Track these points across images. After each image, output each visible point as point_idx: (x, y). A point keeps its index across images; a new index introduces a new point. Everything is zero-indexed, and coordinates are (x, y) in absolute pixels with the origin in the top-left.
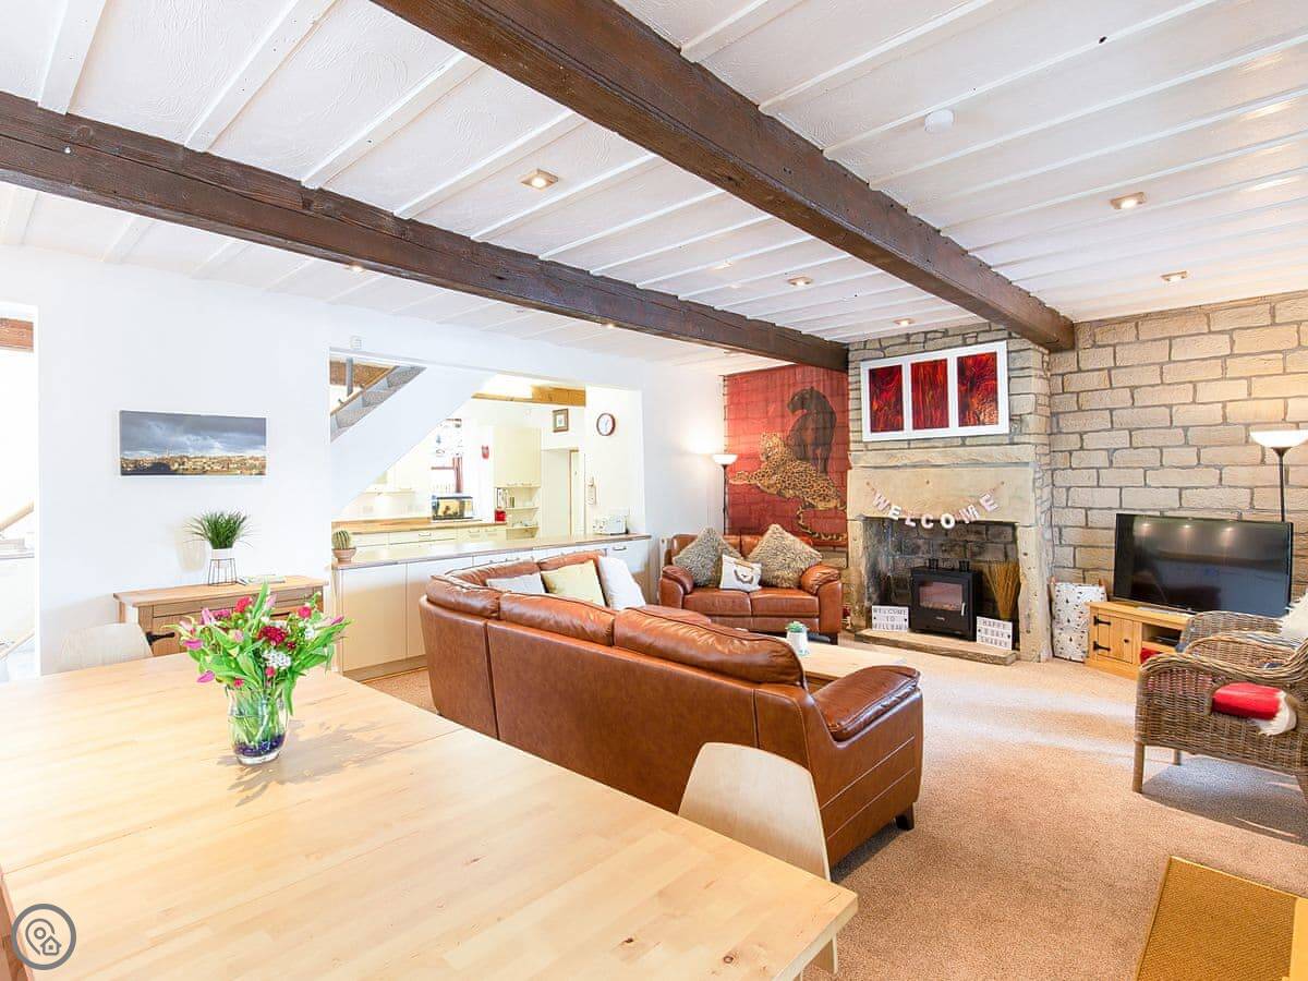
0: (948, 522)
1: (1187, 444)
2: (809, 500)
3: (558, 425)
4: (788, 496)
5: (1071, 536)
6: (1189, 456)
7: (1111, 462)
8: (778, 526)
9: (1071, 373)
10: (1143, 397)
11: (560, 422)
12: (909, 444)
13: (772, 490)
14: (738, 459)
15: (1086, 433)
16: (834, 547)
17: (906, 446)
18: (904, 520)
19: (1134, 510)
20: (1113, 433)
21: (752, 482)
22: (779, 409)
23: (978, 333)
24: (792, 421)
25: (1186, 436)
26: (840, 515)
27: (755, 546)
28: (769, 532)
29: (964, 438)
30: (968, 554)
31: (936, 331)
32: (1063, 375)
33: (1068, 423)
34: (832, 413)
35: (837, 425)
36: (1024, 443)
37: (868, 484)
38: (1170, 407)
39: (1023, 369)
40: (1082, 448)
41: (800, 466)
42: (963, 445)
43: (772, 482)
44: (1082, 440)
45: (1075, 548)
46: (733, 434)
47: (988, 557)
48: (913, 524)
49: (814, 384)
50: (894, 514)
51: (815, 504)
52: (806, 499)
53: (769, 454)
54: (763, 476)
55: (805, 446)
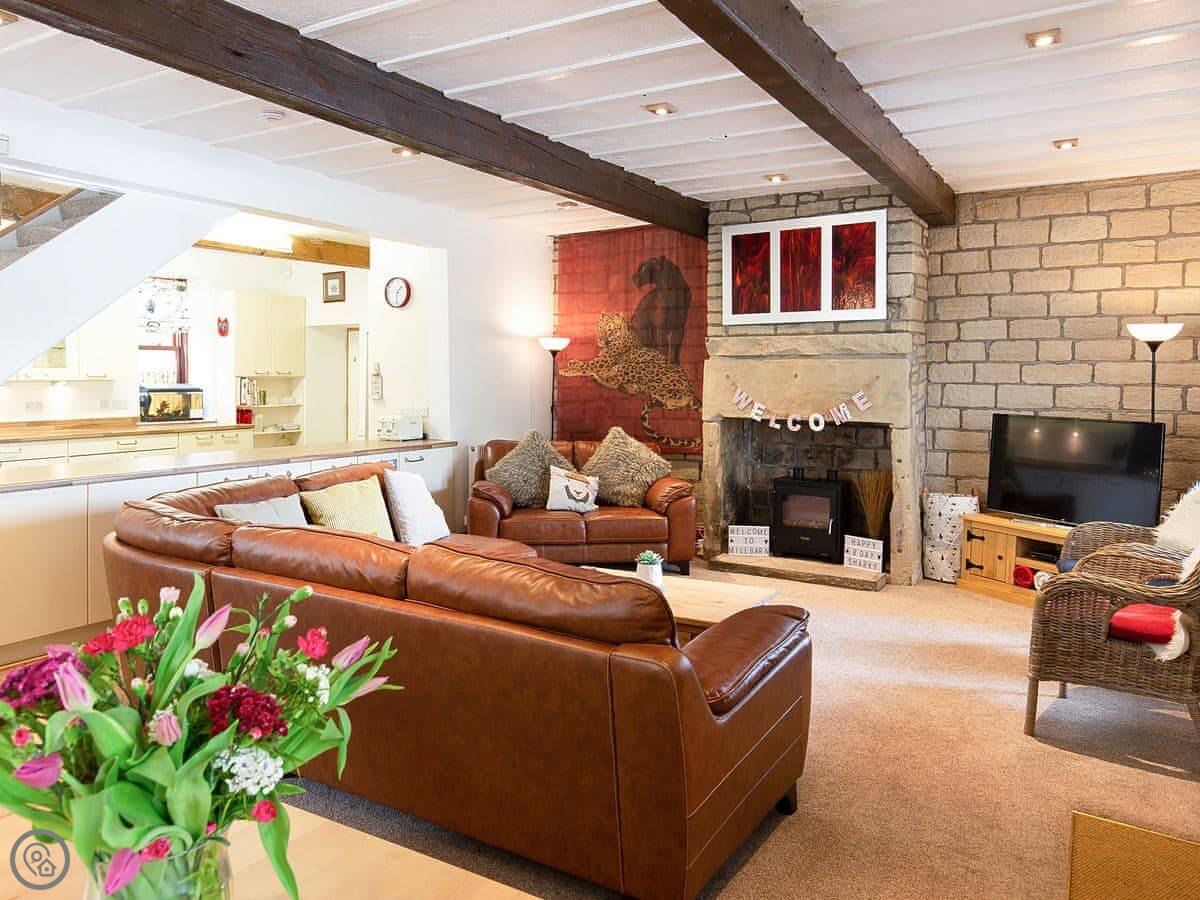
1: (1062, 337)
2: (657, 396)
3: (330, 293)
5: (945, 439)
6: (1063, 349)
7: (988, 355)
8: (620, 429)
9: (951, 252)
10: (1023, 283)
11: (334, 288)
13: (613, 385)
14: (571, 344)
15: (964, 321)
16: (685, 454)
17: (772, 332)
18: (768, 421)
19: (1009, 409)
20: (992, 322)
21: (589, 373)
22: (623, 282)
23: (856, 198)
24: (638, 298)
25: (1062, 327)
26: (693, 416)
27: (591, 454)
28: (609, 436)
29: (837, 324)
30: (836, 462)
31: (809, 193)
32: (942, 254)
33: (947, 310)
34: (687, 289)
35: (692, 304)
36: (902, 331)
37: (728, 377)
38: (1047, 294)
39: (902, 243)
40: (958, 339)
42: (836, 332)
43: (612, 374)
44: (959, 330)
45: (948, 454)
46: (564, 312)
47: (856, 465)
48: (778, 426)
49: (666, 253)
50: (757, 414)
51: (664, 401)
52: (653, 396)
53: (610, 339)
54: (601, 366)
55: (654, 329)
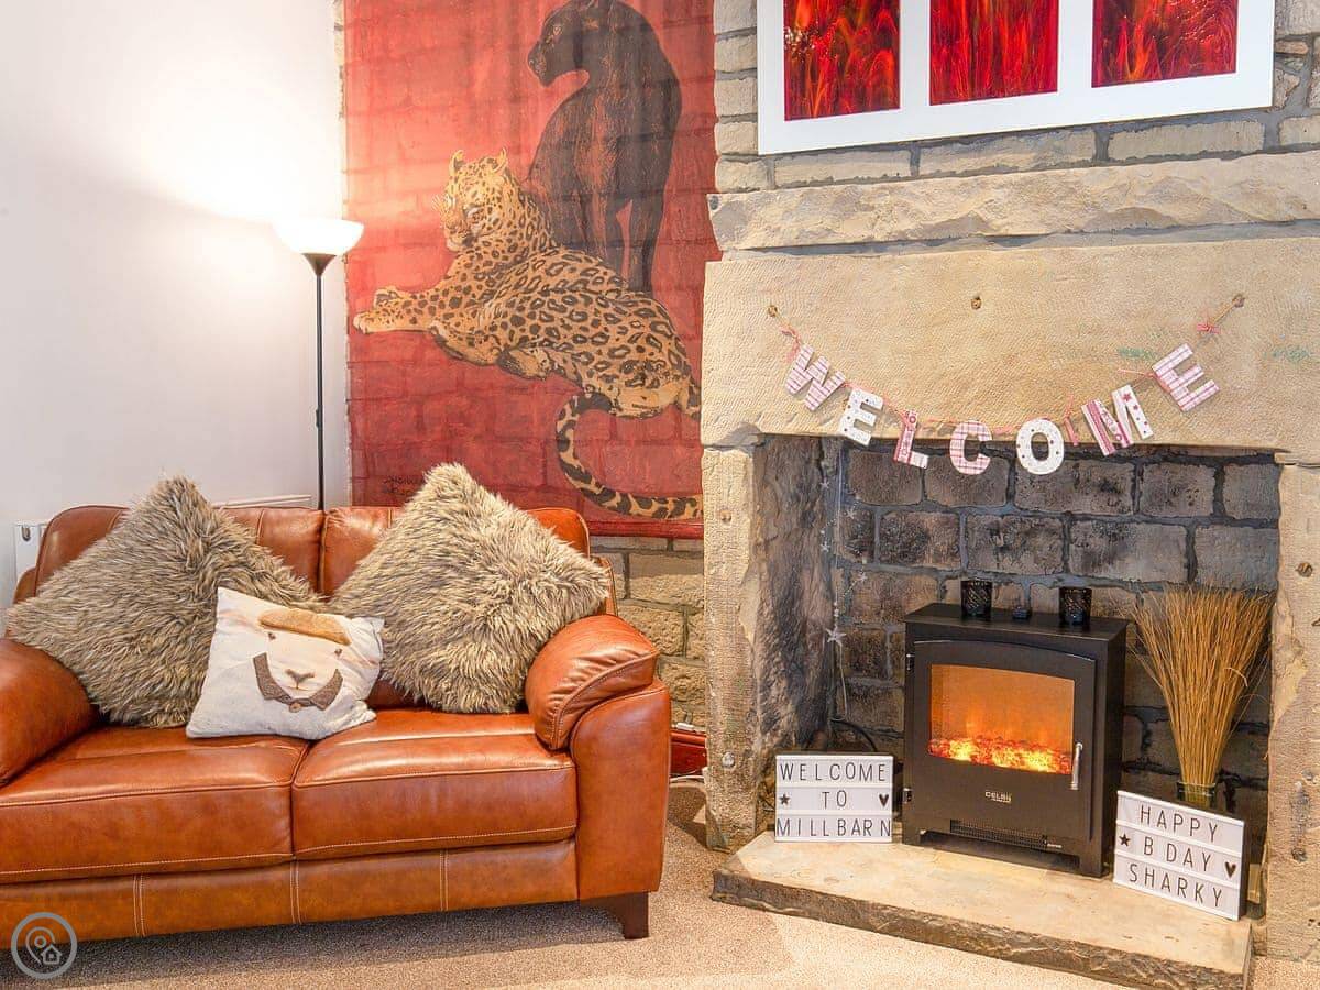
0: (1040, 450)
2: (595, 382)
4: (530, 369)
12: (915, 162)
13: (485, 353)
16: (671, 538)
17: (905, 168)
18: (894, 442)
21: (426, 323)
22: (505, 72)
24: (542, 113)
26: (680, 425)
29: (1104, 132)
34: (670, 84)
35: (681, 125)
37: (773, 311)
41: (569, 268)
42: (1102, 158)
43: (483, 322)
48: (920, 460)
50: (858, 424)
51: (612, 395)
52: (586, 380)
53: (475, 229)
54: (455, 303)
55: (585, 201)
